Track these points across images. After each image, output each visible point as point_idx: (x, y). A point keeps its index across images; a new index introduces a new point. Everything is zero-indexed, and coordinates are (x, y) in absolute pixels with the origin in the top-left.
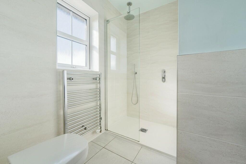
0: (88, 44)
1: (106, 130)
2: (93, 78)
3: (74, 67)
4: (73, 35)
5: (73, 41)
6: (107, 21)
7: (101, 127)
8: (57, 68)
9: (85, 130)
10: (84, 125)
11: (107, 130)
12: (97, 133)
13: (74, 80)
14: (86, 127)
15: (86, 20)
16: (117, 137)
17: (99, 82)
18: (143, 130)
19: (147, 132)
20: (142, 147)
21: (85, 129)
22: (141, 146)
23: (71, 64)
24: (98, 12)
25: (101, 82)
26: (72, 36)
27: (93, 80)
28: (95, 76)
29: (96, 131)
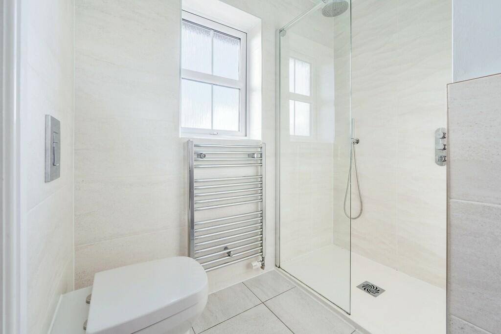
0: (242, 85)
1: (276, 266)
2: (249, 155)
3: (215, 133)
4: (214, 74)
5: (214, 84)
6: (282, 31)
7: (263, 258)
8: (180, 137)
9: (229, 257)
10: (228, 247)
11: (279, 267)
12: (254, 268)
13: (208, 158)
14: (230, 252)
15: (240, 39)
16: (299, 287)
17: (259, 162)
18: (371, 289)
19: (381, 296)
20: (357, 330)
21: (229, 254)
22: (355, 329)
23: (210, 128)
24: (260, 18)
25: (263, 162)
26: (212, 75)
27: (247, 156)
28: (252, 151)
29: (251, 264)
